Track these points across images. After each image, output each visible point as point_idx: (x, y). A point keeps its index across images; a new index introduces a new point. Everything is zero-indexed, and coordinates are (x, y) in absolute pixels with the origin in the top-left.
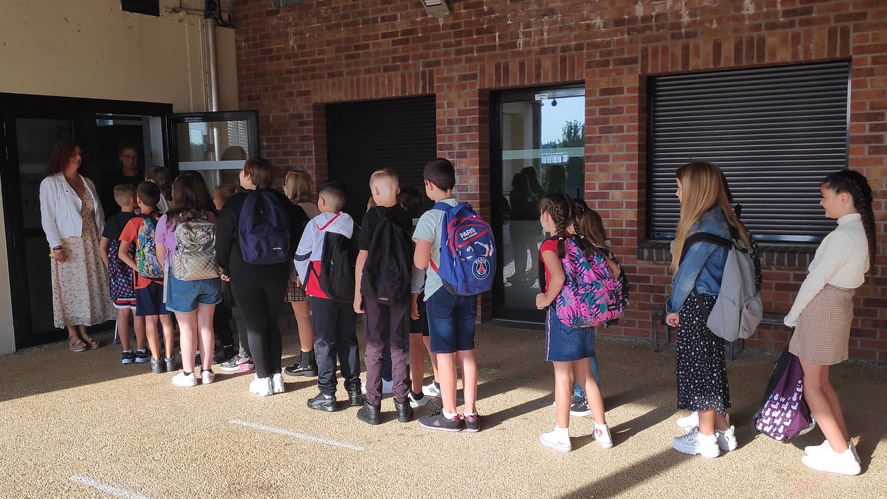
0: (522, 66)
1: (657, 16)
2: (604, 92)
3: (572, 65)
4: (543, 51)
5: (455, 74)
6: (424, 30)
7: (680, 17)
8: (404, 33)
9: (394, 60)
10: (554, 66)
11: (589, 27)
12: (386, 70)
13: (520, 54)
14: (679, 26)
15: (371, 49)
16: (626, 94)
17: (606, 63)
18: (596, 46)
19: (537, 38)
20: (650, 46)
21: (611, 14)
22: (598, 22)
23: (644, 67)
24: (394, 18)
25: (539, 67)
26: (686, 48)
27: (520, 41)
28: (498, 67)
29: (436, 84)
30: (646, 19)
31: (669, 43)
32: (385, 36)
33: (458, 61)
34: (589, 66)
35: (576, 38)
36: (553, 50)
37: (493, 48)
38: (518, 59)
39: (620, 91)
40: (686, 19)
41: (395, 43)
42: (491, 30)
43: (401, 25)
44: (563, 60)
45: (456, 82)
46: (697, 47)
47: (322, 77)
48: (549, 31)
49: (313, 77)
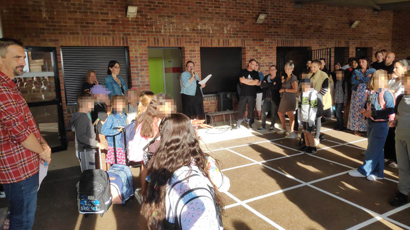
0: (164, 40)
1: (204, 30)
2: (191, 51)
3: (180, 41)
4: (171, 36)
5: (138, 40)
6: (122, 21)
7: (210, 31)
8: (112, 20)
9: (108, 31)
11: (185, 30)
12: (104, 34)
13: (162, 35)
14: (209, 33)
15: (95, 25)
16: (197, 52)
17: (190, 42)
18: (188, 36)
19: (169, 31)
20: (202, 38)
21: (192, 28)
22: (188, 28)
23: (201, 44)
24: (107, 14)
26: (212, 40)
27: (163, 31)
28: (155, 39)
29: (129, 42)
30: (201, 30)
31: (207, 38)
32: (102, 20)
33: (139, 35)
34: (186, 42)
35: (181, 33)
36: (174, 36)
37: (152, 32)
38: (162, 37)
39: (195, 51)
41: (108, 24)
42: (151, 25)
43: (111, 17)
44: (177, 39)
45: (138, 42)
46: (214, 40)
47: (66, 34)
48: (172, 29)
49: (60, 33)
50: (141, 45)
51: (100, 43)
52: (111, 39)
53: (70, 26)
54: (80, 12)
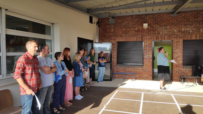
0: (161, 37)
1: (186, 31)
2: (177, 42)
3: (171, 37)
4: (165, 35)
5: (148, 38)
6: (141, 30)
7: (190, 31)
8: (137, 30)
9: (135, 34)
10: (167, 37)
11: (174, 31)
12: (133, 36)
13: (161, 35)
14: (190, 32)
15: (130, 32)
17: (177, 37)
18: (175, 35)
19: (164, 33)
20: (185, 35)
21: (178, 30)
22: (176, 31)
23: (184, 38)
24: (135, 27)
25: (164, 37)
26: (191, 36)
27: (161, 33)
28: (156, 37)
29: (144, 39)
30: (184, 31)
31: (188, 35)
32: (133, 30)
33: (149, 35)
34: (174, 38)
35: (171, 33)
36: (167, 35)
37: (156, 34)
39: (180, 42)
40: (191, 32)
41: (135, 32)
42: (155, 31)
43: (137, 29)
44: (169, 37)
45: (148, 39)
46: (193, 36)
47: (119, 37)
48: (166, 32)
49: (117, 37)
50: (150, 40)
51: (131, 40)
52: (136, 38)
53: (120, 34)
54: (125, 28)
